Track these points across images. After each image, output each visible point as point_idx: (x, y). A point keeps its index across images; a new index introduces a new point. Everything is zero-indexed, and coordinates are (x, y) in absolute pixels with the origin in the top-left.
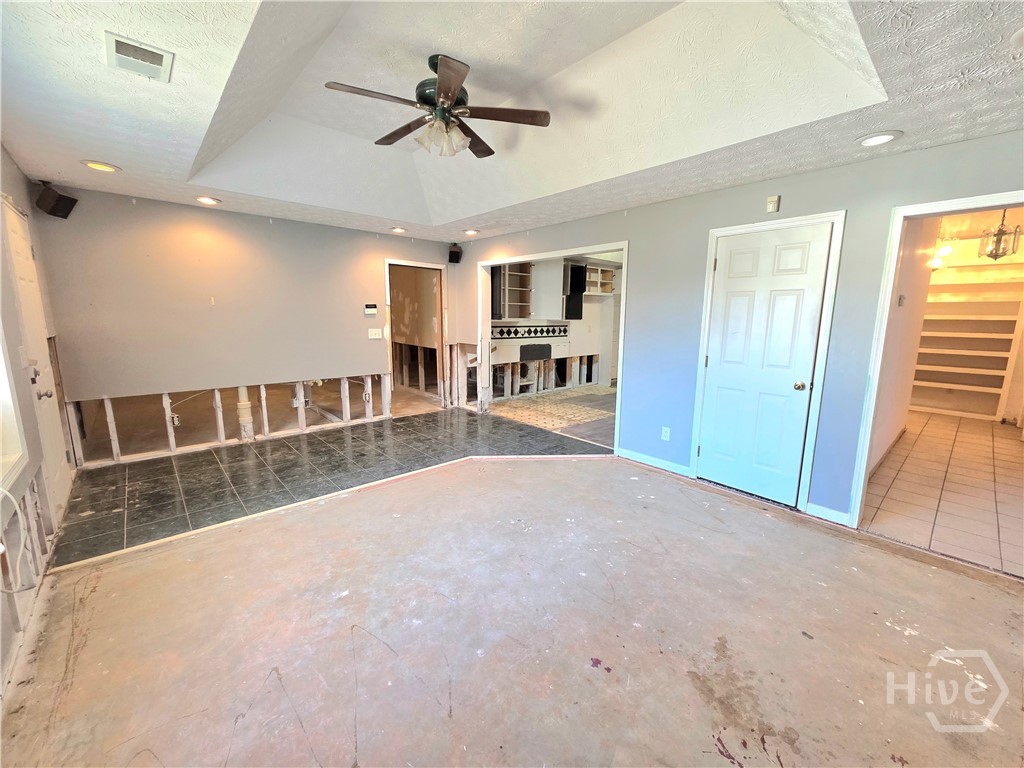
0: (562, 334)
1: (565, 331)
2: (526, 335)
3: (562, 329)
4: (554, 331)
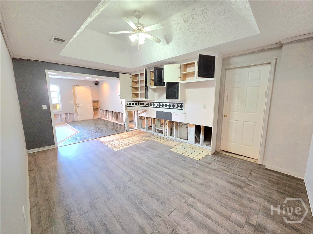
0: (179, 108)
1: (181, 106)
2: (158, 106)
3: (179, 105)
4: (173, 106)
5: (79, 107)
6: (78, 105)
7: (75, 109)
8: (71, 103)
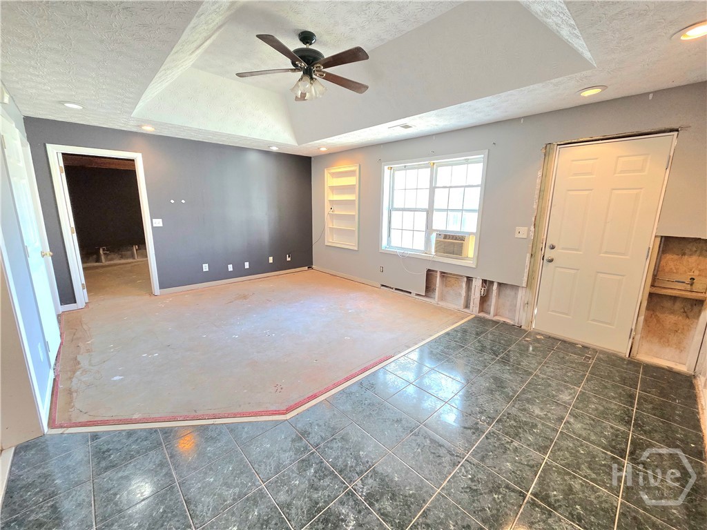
5: (551, 261)
6: (549, 254)
7: (527, 270)
8: (517, 236)
